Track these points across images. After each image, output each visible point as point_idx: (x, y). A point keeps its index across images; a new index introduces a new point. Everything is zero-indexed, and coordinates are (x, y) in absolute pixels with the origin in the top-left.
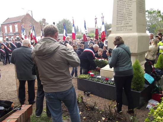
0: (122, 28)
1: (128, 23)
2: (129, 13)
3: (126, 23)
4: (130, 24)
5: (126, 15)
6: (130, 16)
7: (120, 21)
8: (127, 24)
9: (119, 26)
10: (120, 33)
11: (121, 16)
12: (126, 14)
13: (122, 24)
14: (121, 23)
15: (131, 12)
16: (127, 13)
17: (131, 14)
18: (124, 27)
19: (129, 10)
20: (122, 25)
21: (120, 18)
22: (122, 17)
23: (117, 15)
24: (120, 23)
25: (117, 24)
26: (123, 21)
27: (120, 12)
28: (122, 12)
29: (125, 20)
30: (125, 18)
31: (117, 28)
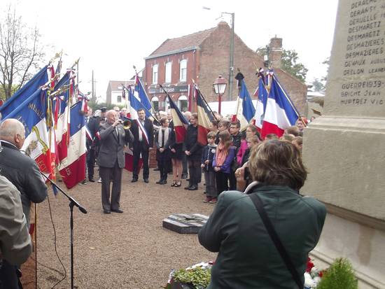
0: (363, 90)
5: (384, 29)
7: (358, 58)
8: (381, 70)
9: (352, 78)
10: (350, 113)
11: (365, 32)
13: (362, 71)
14: (361, 67)
18: (369, 84)
20: (363, 77)
21: (360, 41)
22: (365, 40)
23: (351, 31)
24: (356, 68)
25: (346, 73)
26: (368, 58)
27: (361, 16)
28: (367, 14)
29: (375, 52)
30: (376, 42)
31: (345, 90)
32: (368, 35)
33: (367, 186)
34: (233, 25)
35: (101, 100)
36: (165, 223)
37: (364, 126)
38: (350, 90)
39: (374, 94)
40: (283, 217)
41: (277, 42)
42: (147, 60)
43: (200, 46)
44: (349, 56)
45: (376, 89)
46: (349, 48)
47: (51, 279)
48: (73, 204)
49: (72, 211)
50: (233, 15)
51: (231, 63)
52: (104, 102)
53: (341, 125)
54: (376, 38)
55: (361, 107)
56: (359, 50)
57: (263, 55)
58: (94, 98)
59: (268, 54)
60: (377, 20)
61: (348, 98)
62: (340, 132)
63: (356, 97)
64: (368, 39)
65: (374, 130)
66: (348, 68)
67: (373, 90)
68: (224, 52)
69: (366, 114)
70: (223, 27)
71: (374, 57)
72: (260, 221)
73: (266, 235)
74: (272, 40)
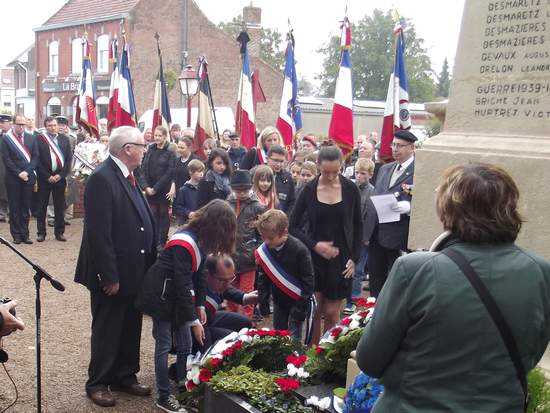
3: (535, 62)
7: (504, 49)
8: (542, 68)
9: (495, 78)
10: (490, 130)
11: (515, 11)
13: (510, 69)
14: (509, 62)
18: (522, 88)
20: (511, 78)
21: (506, 23)
22: (514, 22)
23: (492, 7)
24: (500, 63)
25: (485, 69)
26: (521, 50)
29: (532, 41)
30: (533, 27)
31: (483, 95)
32: (520, 15)
38: (490, 96)
39: (529, 102)
40: (500, 276)
43: (132, 13)
44: (488, 44)
45: (533, 95)
46: (489, 32)
51: (184, 44)
54: (534, 20)
55: (506, 122)
56: (505, 36)
61: (487, 106)
62: (479, 157)
63: (500, 106)
64: (522, 22)
65: (532, 153)
66: (486, 63)
67: (527, 96)
69: (518, 130)
71: (529, 48)
72: (468, 284)
73: (481, 305)
74: (246, 10)
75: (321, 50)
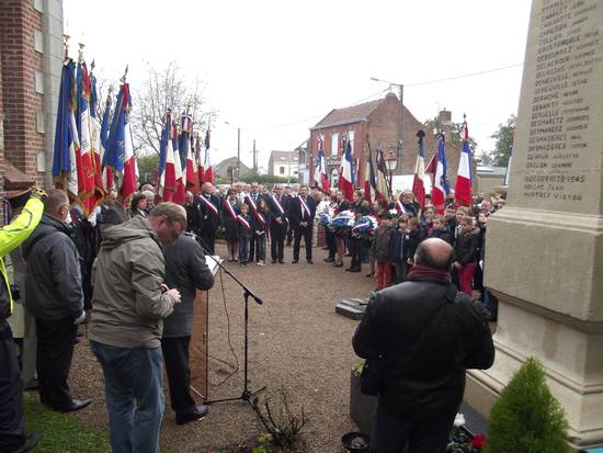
0: (546, 184)
1: (569, 165)
2: (576, 114)
3: (560, 161)
4: (575, 171)
5: (566, 125)
6: (580, 127)
7: (541, 152)
8: (564, 165)
9: (535, 172)
10: (533, 207)
11: (548, 126)
12: (566, 117)
13: (545, 165)
14: (544, 161)
15: (587, 109)
16: (570, 115)
17: (583, 118)
18: (552, 178)
19: (579, 101)
20: (546, 171)
21: (542, 135)
22: (547, 134)
23: (533, 124)
24: (539, 161)
25: (529, 165)
26: (552, 153)
27: (543, 111)
28: (549, 109)
29: (558, 147)
30: (558, 138)
31: (528, 183)
32: (550, 130)
33: (552, 281)
34: (402, 97)
35: (263, 171)
36: (337, 308)
37: (549, 221)
38: (533, 183)
39: (557, 188)
41: (446, 115)
42: (312, 131)
43: (368, 118)
44: (531, 149)
45: (560, 184)
46: (532, 141)
47: (221, 372)
48: (247, 294)
49: (246, 301)
50: (402, 87)
51: (400, 135)
52: (266, 173)
53: (525, 218)
54: (559, 133)
55: (543, 201)
56: (541, 144)
57: (433, 128)
58: (255, 168)
59: (437, 127)
60: (559, 116)
61: (531, 191)
62: (523, 225)
63: (539, 190)
64: (551, 134)
66: (530, 161)
67: (556, 184)
68: (392, 124)
69: (550, 208)
70: (391, 98)
71: (556, 152)
74: (441, 113)
75: (493, 137)
